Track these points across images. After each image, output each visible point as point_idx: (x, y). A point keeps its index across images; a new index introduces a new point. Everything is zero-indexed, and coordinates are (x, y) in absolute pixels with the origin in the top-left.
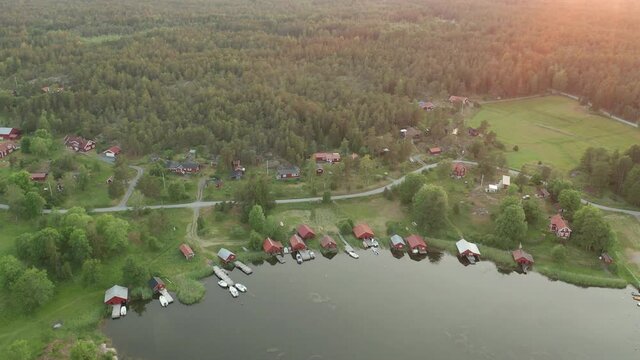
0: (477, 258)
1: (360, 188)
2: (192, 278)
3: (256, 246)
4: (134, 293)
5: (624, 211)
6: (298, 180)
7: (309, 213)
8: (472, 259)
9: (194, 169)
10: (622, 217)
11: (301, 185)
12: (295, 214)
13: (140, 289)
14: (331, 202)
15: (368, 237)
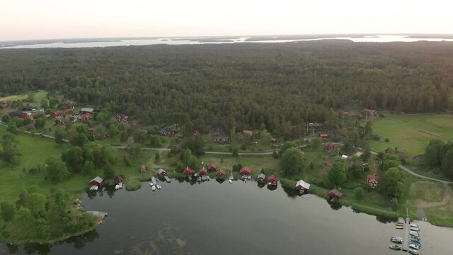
0: (306, 191)
1: (260, 150)
2: (138, 179)
3: (180, 170)
4: (106, 182)
5: (436, 180)
6: (224, 143)
7: (220, 160)
8: (302, 192)
9: (171, 133)
10: (433, 183)
11: (225, 145)
12: (214, 159)
13: (110, 181)
14: (238, 156)
15: (247, 173)
